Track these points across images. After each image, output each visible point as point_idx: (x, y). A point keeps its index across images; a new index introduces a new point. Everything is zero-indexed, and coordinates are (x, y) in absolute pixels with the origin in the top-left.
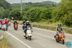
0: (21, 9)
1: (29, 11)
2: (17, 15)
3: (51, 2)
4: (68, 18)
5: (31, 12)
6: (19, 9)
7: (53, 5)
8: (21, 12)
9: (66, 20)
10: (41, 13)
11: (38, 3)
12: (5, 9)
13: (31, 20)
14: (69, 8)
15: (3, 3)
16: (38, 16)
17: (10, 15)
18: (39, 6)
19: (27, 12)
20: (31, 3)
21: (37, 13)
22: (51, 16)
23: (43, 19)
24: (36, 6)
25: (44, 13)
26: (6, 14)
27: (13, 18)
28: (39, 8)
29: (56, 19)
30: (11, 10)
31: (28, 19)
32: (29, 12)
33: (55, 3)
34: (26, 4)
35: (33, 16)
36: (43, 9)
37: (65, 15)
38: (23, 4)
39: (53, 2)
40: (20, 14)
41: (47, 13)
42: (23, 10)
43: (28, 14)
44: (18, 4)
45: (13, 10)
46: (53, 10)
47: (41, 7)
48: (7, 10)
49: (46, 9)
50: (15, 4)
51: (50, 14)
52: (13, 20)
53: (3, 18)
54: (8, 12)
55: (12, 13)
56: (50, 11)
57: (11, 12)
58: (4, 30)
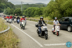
0: (22, 9)
1: (27, 9)
2: (19, 12)
3: (42, 4)
4: (54, 14)
5: (28, 10)
6: (20, 9)
7: (43, 5)
8: (22, 10)
9: (53, 16)
10: (35, 11)
11: (33, 4)
12: (10, 8)
13: (29, 16)
14: (55, 7)
15: (9, 4)
16: (33, 13)
17: (14, 13)
18: (34, 6)
19: (25, 10)
20: (28, 4)
21: (32, 11)
22: (42, 13)
23: (36, 15)
24: (32, 6)
25: (37, 11)
26: (11, 12)
27: (16, 15)
28: (34, 8)
29: (46, 15)
30: (15, 9)
31: (26, 15)
32: (27, 11)
33: (45, 4)
34: (25, 5)
35: (29, 13)
36: (36, 8)
37: (53, 12)
38: (23, 5)
39: (43, 4)
40: (21, 11)
41: (39, 11)
42: (23, 9)
43: (26, 12)
44: (19, 5)
45: (16, 9)
46: (43, 9)
47: (35, 7)
48: (12, 9)
49: (39, 8)
50: (18, 5)
51: (41, 11)
52: (16, 16)
53: (10, 14)
54: (13, 10)
55: (16, 11)
56: (41, 10)
57: (14, 10)
58: (10, 23)
